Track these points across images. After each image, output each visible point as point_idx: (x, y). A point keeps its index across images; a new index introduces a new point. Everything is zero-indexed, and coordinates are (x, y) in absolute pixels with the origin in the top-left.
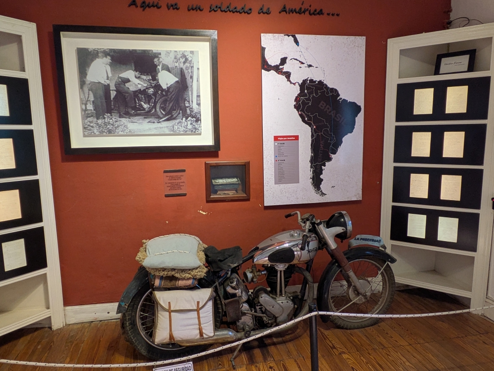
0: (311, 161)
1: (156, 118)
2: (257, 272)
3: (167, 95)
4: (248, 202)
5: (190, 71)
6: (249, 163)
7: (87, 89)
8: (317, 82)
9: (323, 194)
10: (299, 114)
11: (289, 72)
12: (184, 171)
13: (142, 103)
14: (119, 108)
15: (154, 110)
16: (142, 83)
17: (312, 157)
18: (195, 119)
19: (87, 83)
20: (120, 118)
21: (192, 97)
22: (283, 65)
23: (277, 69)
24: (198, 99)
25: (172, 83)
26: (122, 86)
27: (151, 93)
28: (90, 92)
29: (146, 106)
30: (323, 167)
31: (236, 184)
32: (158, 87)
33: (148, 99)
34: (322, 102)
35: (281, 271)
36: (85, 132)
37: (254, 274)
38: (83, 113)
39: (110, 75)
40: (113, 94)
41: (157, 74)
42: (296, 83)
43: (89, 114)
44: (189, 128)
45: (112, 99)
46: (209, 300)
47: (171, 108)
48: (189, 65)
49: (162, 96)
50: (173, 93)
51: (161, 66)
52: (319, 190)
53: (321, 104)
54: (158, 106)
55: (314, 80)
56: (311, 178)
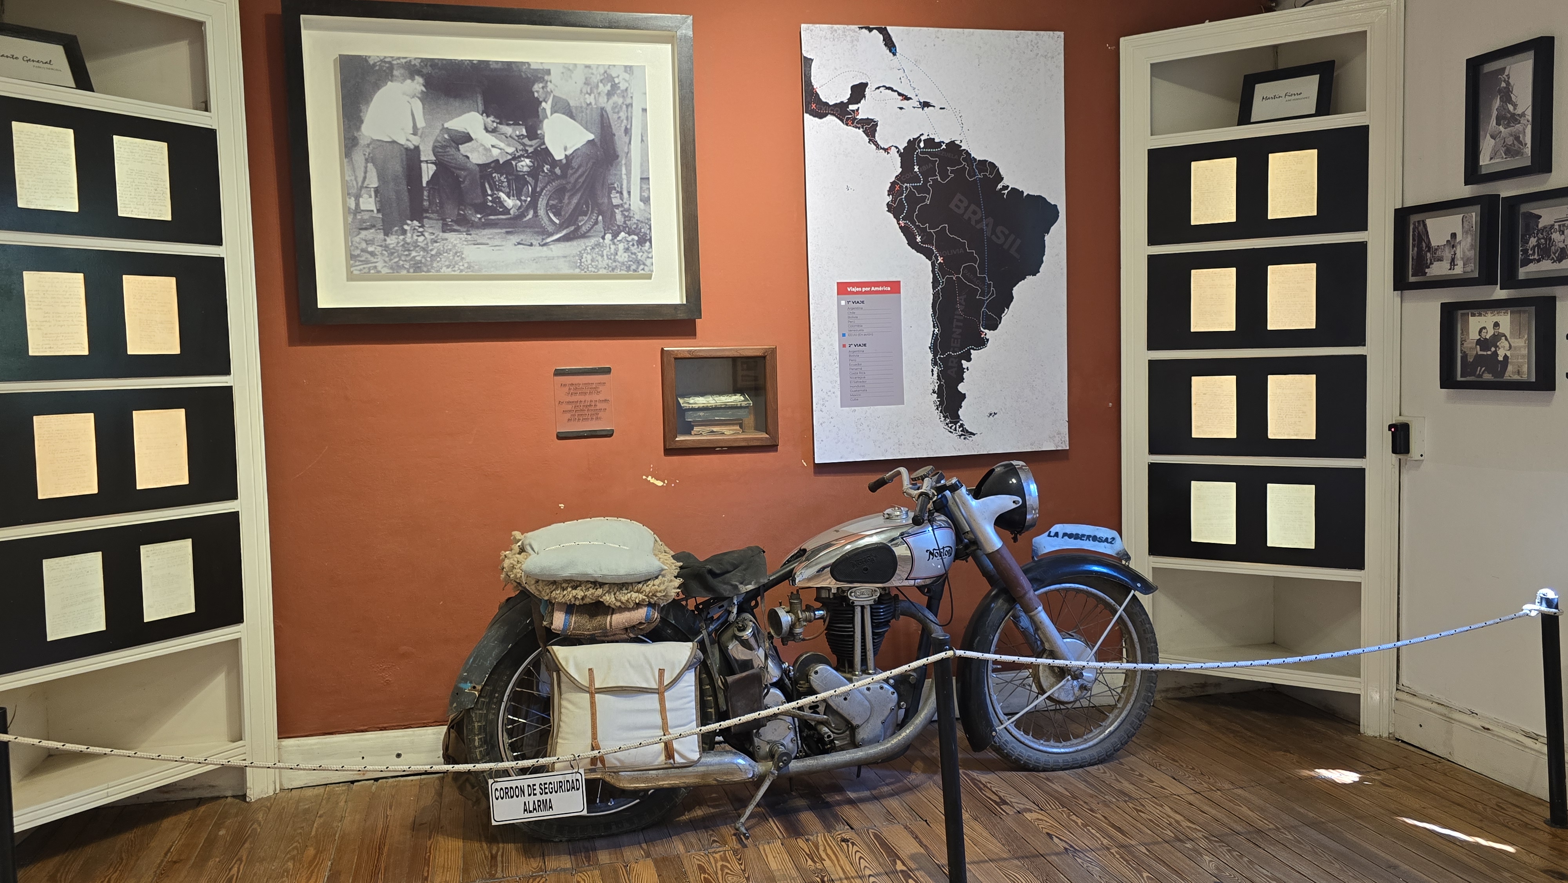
0: (934, 348)
1: (538, 233)
2: (804, 611)
3: (564, 175)
4: (772, 454)
5: (623, 115)
6: (773, 351)
7: (363, 158)
8: (944, 146)
9: (966, 433)
10: (901, 228)
11: (872, 120)
12: (607, 371)
13: (502, 195)
14: (442, 207)
15: (531, 213)
16: (502, 145)
17: (935, 337)
18: (636, 238)
19: (363, 142)
20: (444, 232)
21: (629, 182)
22: (858, 102)
23: (841, 111)
24: (645, 187)
25: (578, 146)
26: (452, 151)
27: (526, 169)
28: (370, 165)
29: (510, 203)
30: (965, 363)
31: (741, 407)
32: (542, 155)
33: (517, 183)
34: (959, 196)
35: (863, 607)
36: (352, 266)
37: (796, 614)
38: (350, 219)
39: (421, 123)
40: (428, 171)
41: (541, 122)
42: (890, 147)
43: (363, 221)
44: (620, 260)
45: (424, 185)
46: (687, 668)
47: (574, 210)
48: (620, 101)
49: (553, 177)
50: (580, 171)
51: (550, 102)
52: (955, 423)
53: (955, 201)
54: (542, 203)
55: (936, 140)
56: (934, 392)
